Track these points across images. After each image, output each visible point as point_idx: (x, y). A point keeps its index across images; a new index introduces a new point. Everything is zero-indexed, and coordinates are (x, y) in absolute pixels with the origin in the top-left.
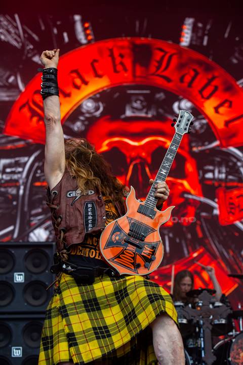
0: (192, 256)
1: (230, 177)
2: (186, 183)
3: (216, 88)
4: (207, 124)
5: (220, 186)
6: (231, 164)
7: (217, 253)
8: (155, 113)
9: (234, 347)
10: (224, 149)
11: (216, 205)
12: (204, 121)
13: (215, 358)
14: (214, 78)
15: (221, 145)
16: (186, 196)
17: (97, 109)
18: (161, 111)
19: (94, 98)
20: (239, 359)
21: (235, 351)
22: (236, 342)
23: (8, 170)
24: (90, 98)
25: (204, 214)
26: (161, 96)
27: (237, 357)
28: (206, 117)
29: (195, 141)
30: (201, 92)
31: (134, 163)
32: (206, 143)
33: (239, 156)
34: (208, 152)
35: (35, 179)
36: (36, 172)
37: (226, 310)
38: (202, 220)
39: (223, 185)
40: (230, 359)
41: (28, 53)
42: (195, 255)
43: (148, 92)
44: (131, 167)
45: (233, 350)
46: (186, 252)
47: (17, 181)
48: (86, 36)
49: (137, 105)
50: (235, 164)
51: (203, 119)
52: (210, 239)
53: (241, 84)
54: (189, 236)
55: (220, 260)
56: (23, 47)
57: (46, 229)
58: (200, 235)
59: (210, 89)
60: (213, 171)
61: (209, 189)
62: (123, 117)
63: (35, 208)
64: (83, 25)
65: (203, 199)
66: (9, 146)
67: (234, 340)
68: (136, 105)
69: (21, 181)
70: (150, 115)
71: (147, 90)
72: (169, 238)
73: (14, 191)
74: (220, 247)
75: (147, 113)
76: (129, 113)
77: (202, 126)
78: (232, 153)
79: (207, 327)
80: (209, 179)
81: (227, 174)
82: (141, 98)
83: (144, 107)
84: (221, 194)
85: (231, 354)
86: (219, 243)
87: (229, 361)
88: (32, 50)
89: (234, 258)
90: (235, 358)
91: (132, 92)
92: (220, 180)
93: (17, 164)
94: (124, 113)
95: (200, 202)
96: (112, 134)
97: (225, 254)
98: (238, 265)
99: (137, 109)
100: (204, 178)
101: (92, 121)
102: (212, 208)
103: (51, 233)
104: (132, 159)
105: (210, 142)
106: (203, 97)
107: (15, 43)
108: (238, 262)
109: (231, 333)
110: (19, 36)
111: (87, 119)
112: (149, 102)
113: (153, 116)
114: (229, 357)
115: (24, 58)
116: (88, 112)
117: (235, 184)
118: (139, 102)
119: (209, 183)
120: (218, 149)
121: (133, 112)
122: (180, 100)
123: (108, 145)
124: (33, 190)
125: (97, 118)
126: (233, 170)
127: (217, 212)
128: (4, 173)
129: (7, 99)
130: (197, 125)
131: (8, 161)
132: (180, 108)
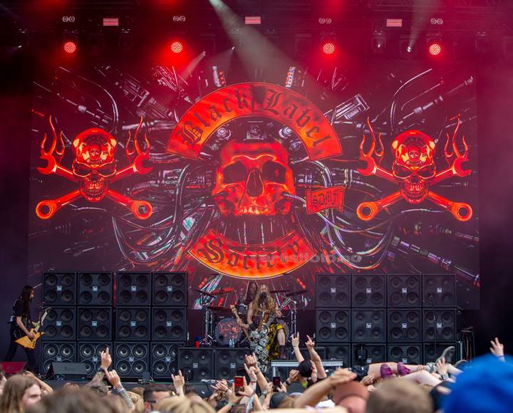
0: (287, 235)
1: (315, 182)
2: (285, 186)
3: (309, 118)
4: (301, 144)
5: (308, 188)
6: (316, 172)
7: (304, 233)
8: (266, 137)
10: (312, 162)
11: (305, 201)
14: (308, 111)
15: (310, 159)
16: (285, 195)
17: (227, 134)
18: (270, 135)
19: (225, 126)
23: (169, 178)
24: (223, 127)
25: (296, 207)
26: (270, 124)
28: (301, 139)
29: (293, 157)
30: (298, 121)
31: (251, 173)
32: (300, 158)
33: (322, 167)
34: (301, 164)
35: (187, 184)
36: (187, 179)
38: (295, 211)
39: (310, 187)
41: (181, 95)
42: (290, 234)
43: (262, 122)
44: (249, 175)
46: (284, 232)
47: (175, 185)
48: (221, 81)
49: (254, 131)
50: (319, 172)
51: (299, 140)
52: (300, 224)
53: (325, 115)
54: (286, 222)
55: (305, 238)
56: (178, 90)
57: (193, 218)
58: (294, 221)
59: (304, 119)
60: (303, 178)
61: (301, 190)
62: (244, 140)
63: (185, 204)
64: (218, 74)
65: (296, 197)
66: (169, 161)
69: (177, 185)
70: (262, 139)
71: (261, 120)
72: (273, 223)
73: (173, 193)
74: (306, 229)
75: (260, 137)
76: (248, 137)
77: (298, 146)
78: (317, 165)
80: (301, 183)
81: (313, 179)
82: (257, 126)
83: (259, 133)
84: (309, 193)
88: (184, 92)
89: (315, 237)
91: (251, 122)
92: (308, 184)
93: (175, 174)
94: (246, 136)
95: (294, 199)
97: (310, 234)
98: (318, 242)
99: (253, 134)
100: (297, 183)
101: (223, 143)
102: (302, 203)
103: (196, 220)
104: (250, 170)
105: (303, 158)
106: (299, 125)
107: (172, 88)
108: (318, 238)
110: (175, 83)
111: (221, 142)
112: (262, 130)
113: (265, 139)
115: (178, 98)
116: (221, 137)
117: (318, 186)
118: (255, 129)
119: (300, 185)
120: (308, 162)
121: (252, 137)
122: (283, 128)
123: (234, 160)
124: (185, 192)
125: (227, 141)
126: (317, 177)
127: (305, 206)
128: (166, 179)
129: (167, 128)
130: (294, 145)
131: (168, 171)
132: (283, 134)
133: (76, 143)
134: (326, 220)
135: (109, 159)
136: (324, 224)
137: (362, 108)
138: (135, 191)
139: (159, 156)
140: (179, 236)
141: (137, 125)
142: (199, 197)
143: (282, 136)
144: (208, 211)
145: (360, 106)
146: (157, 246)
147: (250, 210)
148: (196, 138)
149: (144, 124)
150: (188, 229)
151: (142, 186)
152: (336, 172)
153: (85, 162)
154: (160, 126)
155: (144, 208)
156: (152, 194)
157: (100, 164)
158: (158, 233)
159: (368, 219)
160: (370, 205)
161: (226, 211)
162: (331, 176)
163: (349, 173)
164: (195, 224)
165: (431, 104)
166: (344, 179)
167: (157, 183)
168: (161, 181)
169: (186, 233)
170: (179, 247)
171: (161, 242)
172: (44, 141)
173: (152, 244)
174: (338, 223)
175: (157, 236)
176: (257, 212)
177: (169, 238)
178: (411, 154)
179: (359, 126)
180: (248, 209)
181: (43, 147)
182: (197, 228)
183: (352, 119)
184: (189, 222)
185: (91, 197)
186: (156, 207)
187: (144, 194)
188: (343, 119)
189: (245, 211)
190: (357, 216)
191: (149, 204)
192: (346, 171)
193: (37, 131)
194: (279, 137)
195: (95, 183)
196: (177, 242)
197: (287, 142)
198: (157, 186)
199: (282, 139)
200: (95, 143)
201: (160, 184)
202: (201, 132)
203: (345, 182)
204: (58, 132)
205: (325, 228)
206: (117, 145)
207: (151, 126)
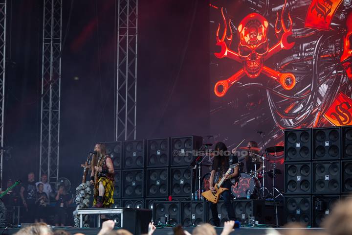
23: (307, 50)
35: (321, 54)
36: (321, 50)
47: (312, 56)
57: (326, 84)
63: (320, 73)
66: (307, 35)
69: (314, 56)
73: (310, 63)
93: (311, 46)
101: (349, 11)
103: (329, 86)
116: (347, 6)
124: (319, 61)
128: (305, 52)
129: (305, 4)
131: (306, 44)
133: (240, 28)
135: (263, 39)
138: (282, 65)
139: (299, 31)
140: (316, 102)
141: (283, 6)
142: (330, 65)
144: (338, 77)
146: (300, 113)
148: (327, 10)
149: (287, 4)
150: (323, 95)
151: (288, 60)
153: (246, 44)
154: (299, 4)
155: (289, 80)
156: (295, 66)
157: (257, 44)
158: (300, 101)
164: (328, 89)
167: (298, 56)
168: (301, 54)
169: (321, 99)
170: (316, 112)
171: (303, 109)
172: (219, 30)
173: (295, 111)
175: (300, 103)
177: (309, 105)
181: (217, 35)
182: (329, 94)
184: (324, 88)
185: (252, 74)
186: (299, 78)
187: (289, 67)
191: (293, 76)
193: (213, 22)
195: (253, 62)
196: (315, 108)
198: (299, 58)
200: (253, 27)
201: (301, 57)
202: (331, 4)
204: (228, 21)
206: (269, 25)
207: (293, 5)
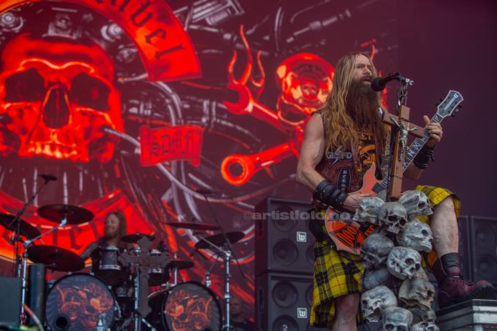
0: (107, 196)
1: (156, 114)
2: (107, 116)
3: (150, 15)
4: (136, 53)
5: (144, 123)
6: (158, 100)
7: (135, 196)
8: (80, 36)
9: (170, 299)
10: (153, 83)
11: (138, 144)
12: (134, 50)
13: (150, 310)
14: (148, 4)
15: (149, 79)
16: (106, 130)
17: (17, 24)
18: (87, 33)
19: (15, 12)
20: (174, 313)
21: (171, 304)
22: (173, 294)
24: (10, 11)
25: (124, 152)
26: (88, 17)
27: (173, 310)
28: (137, 46)
29: (122, 71)
30: (133, 17)
31: (52, 88)
32: (134, 75)
33: (168, 92)
34: (134, 84)
37: (166, 260)
38: (122, 159)
39: (148, 122)
40: (165, 312)
42: (111, 196)
43: (75, 11)
44: (49, 92)
45: (169, 303)
46: (101, 192)
49: (62, 24)
50: (163, 101)
51: (133, 47)
52: (129, 180)
53: (177, 14)
54: (106, 175)
55: (137, 203)
58: (118, 175)
59: (143, 15)
60: (138, 106)
61: (132, 126)
62: (44, 35)
65: (124, 136)
67: (170, 292)
68: (59, 24)
70: (74, 37)
71: (75, 9)
72: (84, 175)
74: (139, 190)
75: (71, 34)
76: (51, 32)
77: (131, 55)
78: (161, 88)
79: (145, 276)
80: (133, 114)
81: (154, 110)
82: (67, 17)
83: (69, 27)
84: (145, 132)
85: (167, 307)
86: (138, 185)
87: (164, 314)
89: (153, 205)
90: (170, 312)
91: (58, 9)
92: (146, 117)
94: (47, 32)
95: (121, 138)
96: (30, 54)
97: (144, 198)
98: (157, 212)
99: (60, 28)
100: (127, 113)
101: (9, 37)
102: (134, 147)
104: (51, 84)
105: (138, 75)
106: (134, 24)
108: (157, 207)
109: (164, 285)
111: (5, 34)
112: (75, 23)
113: (78, 38)
114: (164, 310)
116: (7, 27)
117: (161, 122)
118: (64, 21)
119: (132, 118)
120: (146, 81)
121: (57, 32)
122: (109, 25)
123: (24, 65)
125: (16, 35)
126: (160, 107)
127: (138, 151)
130: (125, 53)
132: (108, 33)
134: (172, 178)
136: (168, 184)
137: (233, 11)
143: (106, 37)
145: (231, 8)
147: (47, 151)
152: (191, 103)
159: (239, 182)
160: (242, 161)
161: (5, 147)
162: (183, 110)
163: (210, 107)
165: (334, 19)
166: (202, 114)
174: (190, 184)
176: (58, 154)
178: (306, 88)
179: (227, 36)
180: (43, 147)
183: (218, 25)
188: (203, 22)
189: (39, 150)
190: (221, 175)
192: (206, 103)
194: (100, 38)
197: (114, 47)
199: (106, 41)
203: (204, 120)
205: (169, 192)
